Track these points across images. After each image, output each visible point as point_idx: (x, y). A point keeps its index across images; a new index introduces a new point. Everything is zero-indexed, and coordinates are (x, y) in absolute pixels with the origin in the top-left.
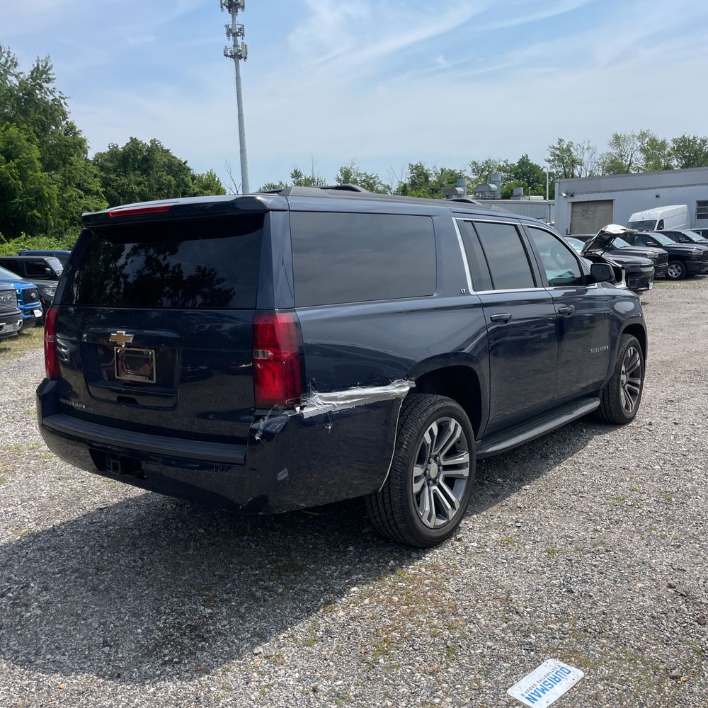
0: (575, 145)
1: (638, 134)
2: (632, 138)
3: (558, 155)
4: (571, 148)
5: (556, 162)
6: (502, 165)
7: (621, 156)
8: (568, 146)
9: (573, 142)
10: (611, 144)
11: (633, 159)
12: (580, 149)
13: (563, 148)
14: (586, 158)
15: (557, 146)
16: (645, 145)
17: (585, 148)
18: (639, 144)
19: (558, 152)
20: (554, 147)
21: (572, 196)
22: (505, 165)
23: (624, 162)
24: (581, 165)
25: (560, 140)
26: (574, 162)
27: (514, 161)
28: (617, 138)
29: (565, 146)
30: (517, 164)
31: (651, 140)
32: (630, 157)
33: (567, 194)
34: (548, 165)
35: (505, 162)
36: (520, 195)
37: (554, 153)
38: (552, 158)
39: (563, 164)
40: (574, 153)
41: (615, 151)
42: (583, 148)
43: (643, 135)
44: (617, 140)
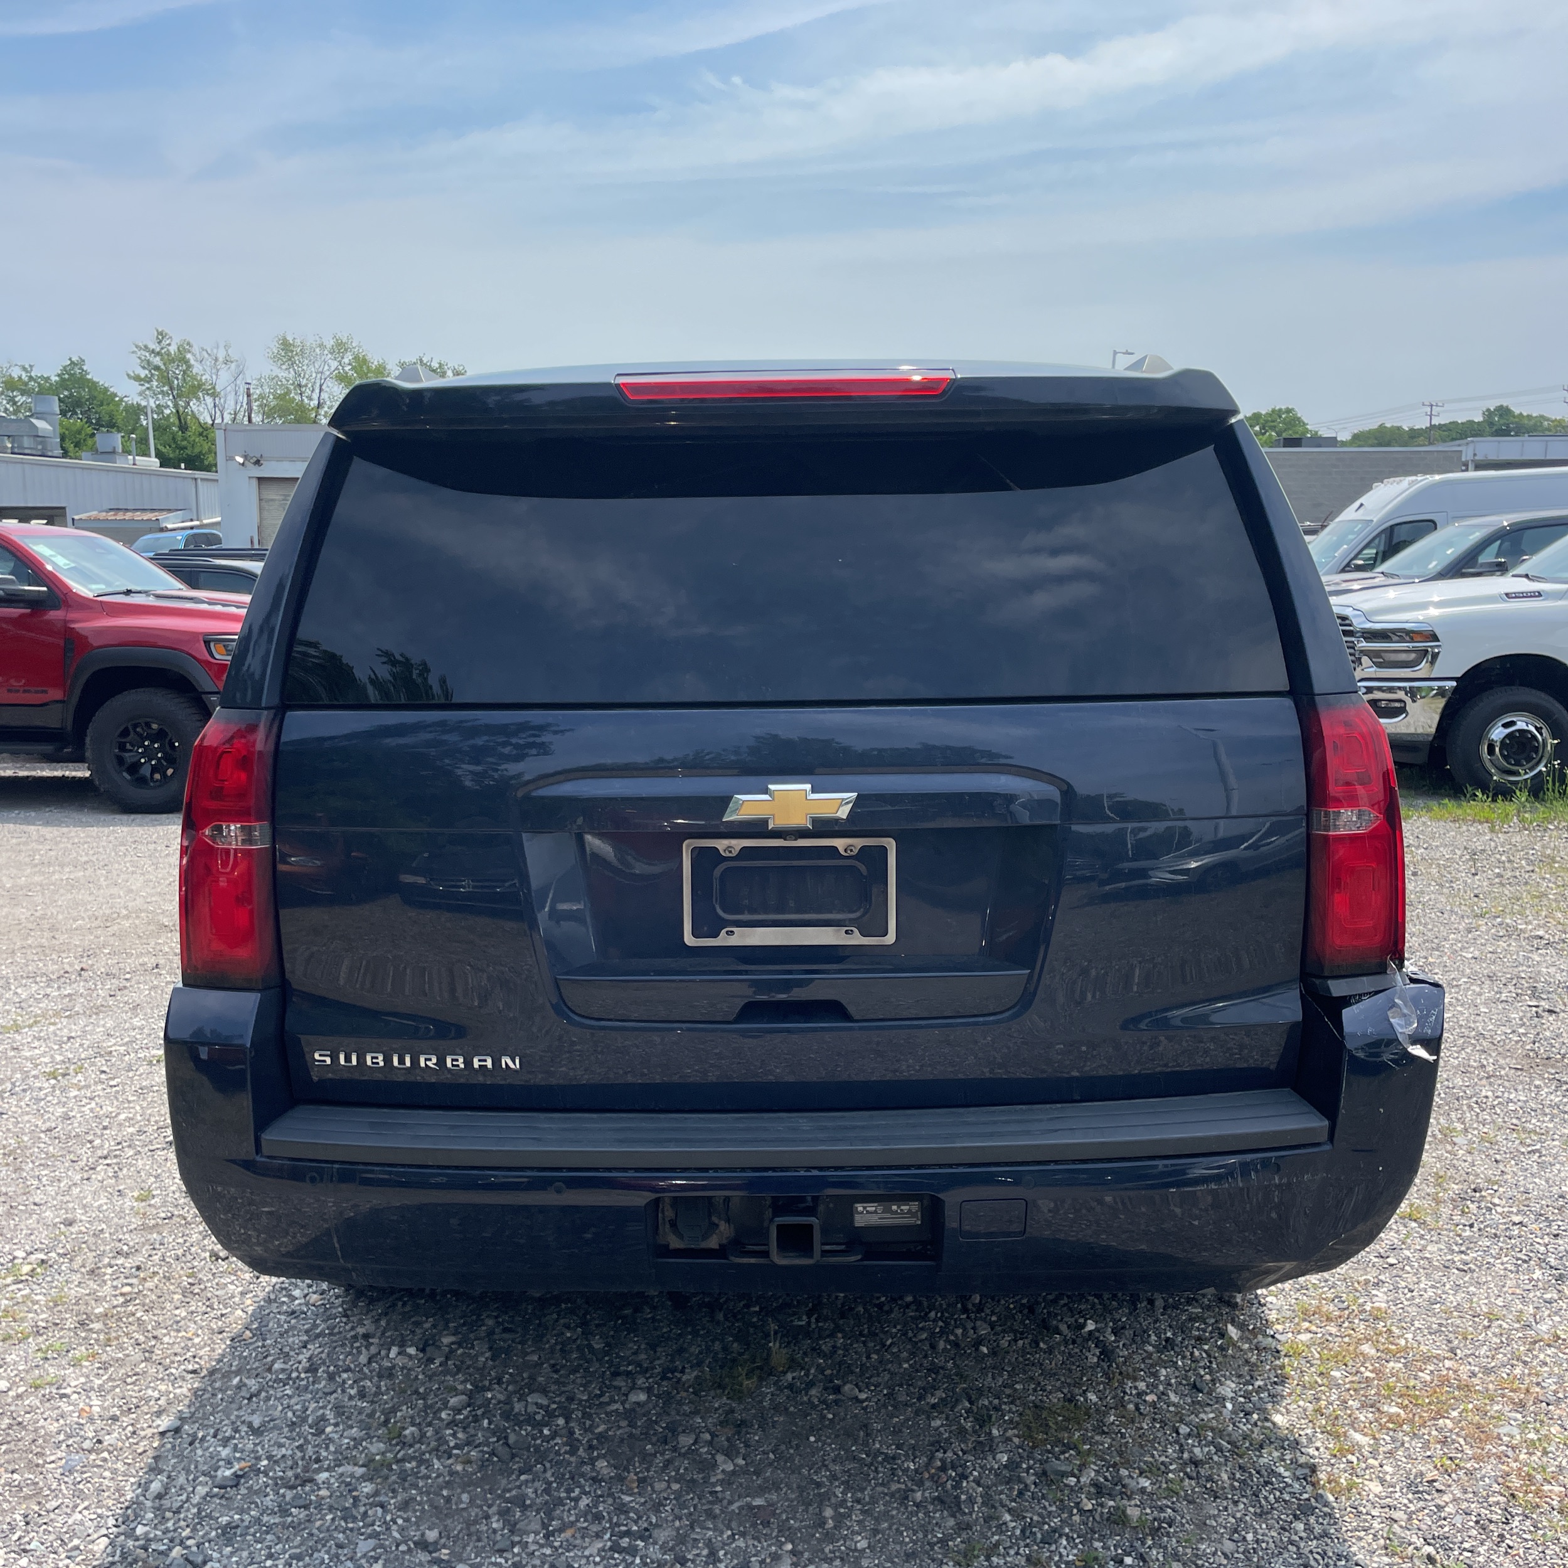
0: (196, 349)
1: (330, 343)
2: (318, 350)
3: (157, 368)
4: (189, 356)
5: (155, 383)
6: (15, 376)
7: (300, 386)
8: (182, 350)
9: (192, 342)
10: (276, 358)
11: (324, 396)
12: (209, 362)
13: (169, 354)
14: (223, 380)
15: (153, 346)
16: (347, 368)
17: (221, 359)
18: (334, 364)
19: (157, 361)
20: (146, 347)
21: (258, 463)
22: (24, 377)
23: (306, 401)
24: (214, 395)
25: (161, 333)
26: (196, 389)
27: (50, 370)
28: (286, 346)
29: (173, 349)
30: (54, 379)
31: (356, 358)
32: (317, 391)
33: (245, 457)
34: (136, 387)
35: (24, 369)
36: (114, 452)
37: (148, 362)
38: (143, 373)
39: (172, 389)
40: (197, 369)
41: (285, 374)
42: (216, 360)
43: (340, 347)
44: (287, 351)
